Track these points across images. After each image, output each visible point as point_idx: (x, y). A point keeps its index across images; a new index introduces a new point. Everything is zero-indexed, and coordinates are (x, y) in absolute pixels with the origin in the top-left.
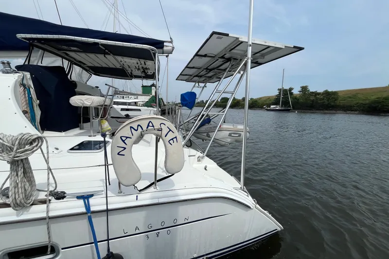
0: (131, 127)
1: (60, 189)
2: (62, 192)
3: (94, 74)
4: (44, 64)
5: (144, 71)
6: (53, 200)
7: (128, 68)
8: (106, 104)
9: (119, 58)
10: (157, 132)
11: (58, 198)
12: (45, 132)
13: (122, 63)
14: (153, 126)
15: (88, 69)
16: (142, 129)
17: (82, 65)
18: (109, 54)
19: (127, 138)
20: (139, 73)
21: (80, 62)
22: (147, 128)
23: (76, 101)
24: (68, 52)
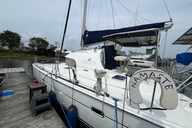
0: (140, 74)
1: (108, 93)
2: (108, 94)
3: (124, 46)
4: (108, 45)
5: (149, 42)
6: (106, 96)
7: (139, 42)
8: (127, 60)
9: (136, 38)
10: (156, 79)
11: (107, 96)
12: (106, 69)
13: (137, 40)
14: (154, 75)
15: (121, 44)
16: (147, 76)
17: (120, 43)
18: (131, 37)
19: (138, 79)
20: (145, 43)
21: (119, 42)
22: (150, 76)
23: (117, 58)
24: (116, 39)
